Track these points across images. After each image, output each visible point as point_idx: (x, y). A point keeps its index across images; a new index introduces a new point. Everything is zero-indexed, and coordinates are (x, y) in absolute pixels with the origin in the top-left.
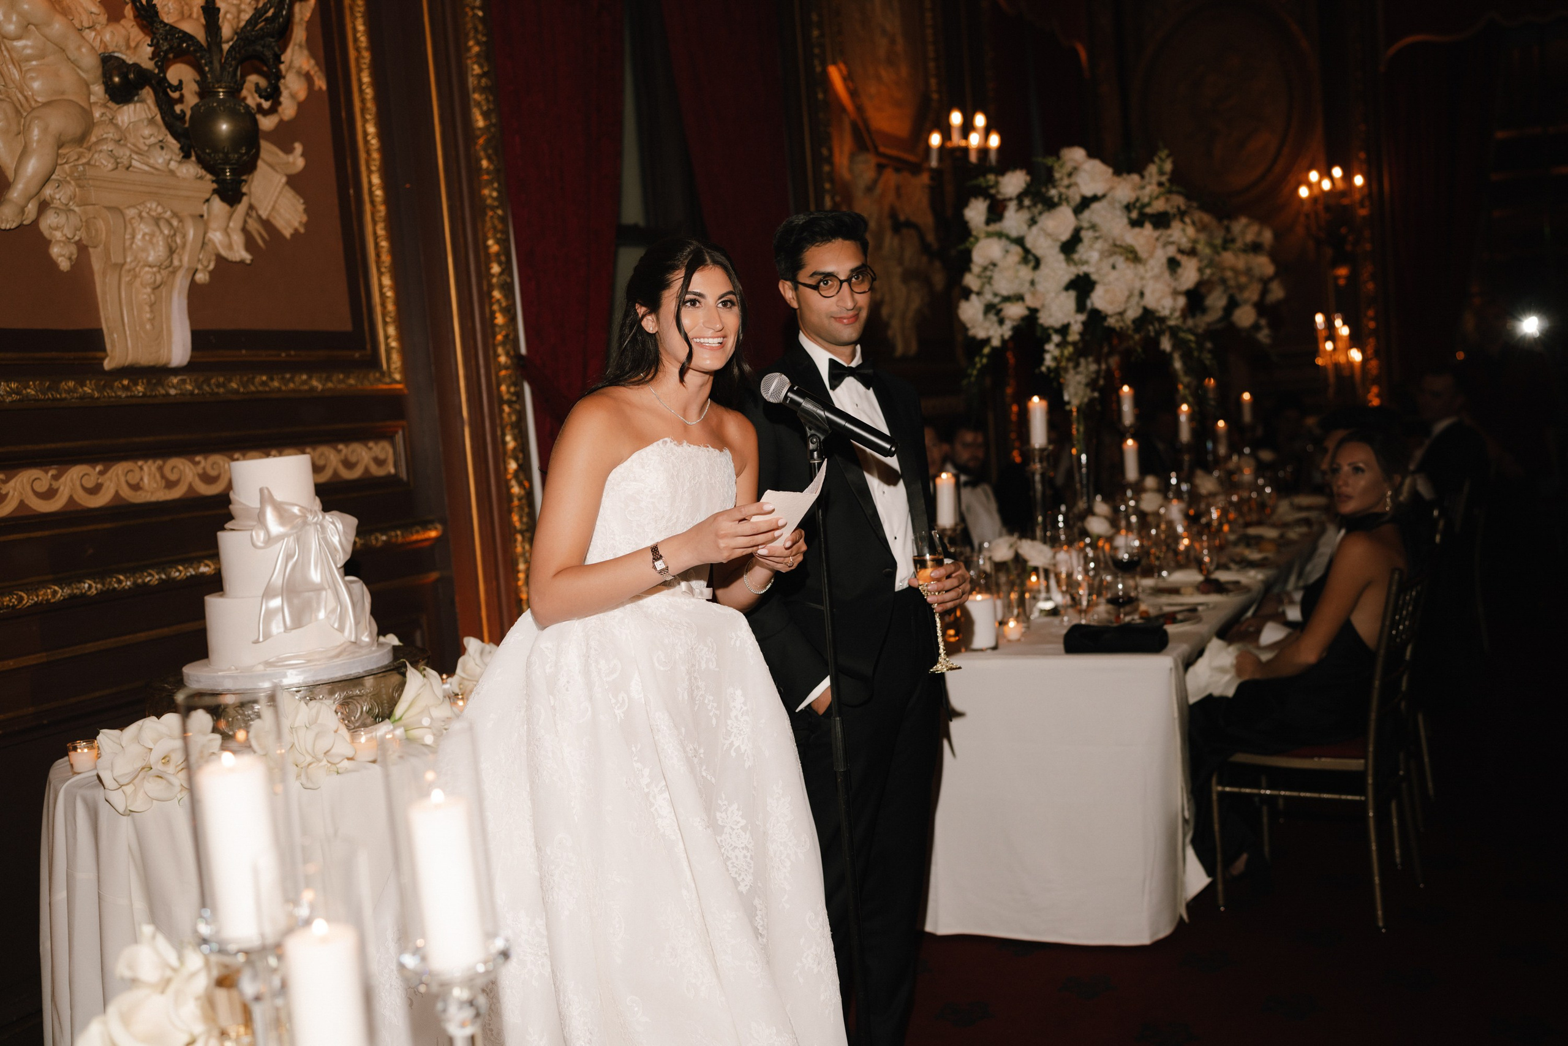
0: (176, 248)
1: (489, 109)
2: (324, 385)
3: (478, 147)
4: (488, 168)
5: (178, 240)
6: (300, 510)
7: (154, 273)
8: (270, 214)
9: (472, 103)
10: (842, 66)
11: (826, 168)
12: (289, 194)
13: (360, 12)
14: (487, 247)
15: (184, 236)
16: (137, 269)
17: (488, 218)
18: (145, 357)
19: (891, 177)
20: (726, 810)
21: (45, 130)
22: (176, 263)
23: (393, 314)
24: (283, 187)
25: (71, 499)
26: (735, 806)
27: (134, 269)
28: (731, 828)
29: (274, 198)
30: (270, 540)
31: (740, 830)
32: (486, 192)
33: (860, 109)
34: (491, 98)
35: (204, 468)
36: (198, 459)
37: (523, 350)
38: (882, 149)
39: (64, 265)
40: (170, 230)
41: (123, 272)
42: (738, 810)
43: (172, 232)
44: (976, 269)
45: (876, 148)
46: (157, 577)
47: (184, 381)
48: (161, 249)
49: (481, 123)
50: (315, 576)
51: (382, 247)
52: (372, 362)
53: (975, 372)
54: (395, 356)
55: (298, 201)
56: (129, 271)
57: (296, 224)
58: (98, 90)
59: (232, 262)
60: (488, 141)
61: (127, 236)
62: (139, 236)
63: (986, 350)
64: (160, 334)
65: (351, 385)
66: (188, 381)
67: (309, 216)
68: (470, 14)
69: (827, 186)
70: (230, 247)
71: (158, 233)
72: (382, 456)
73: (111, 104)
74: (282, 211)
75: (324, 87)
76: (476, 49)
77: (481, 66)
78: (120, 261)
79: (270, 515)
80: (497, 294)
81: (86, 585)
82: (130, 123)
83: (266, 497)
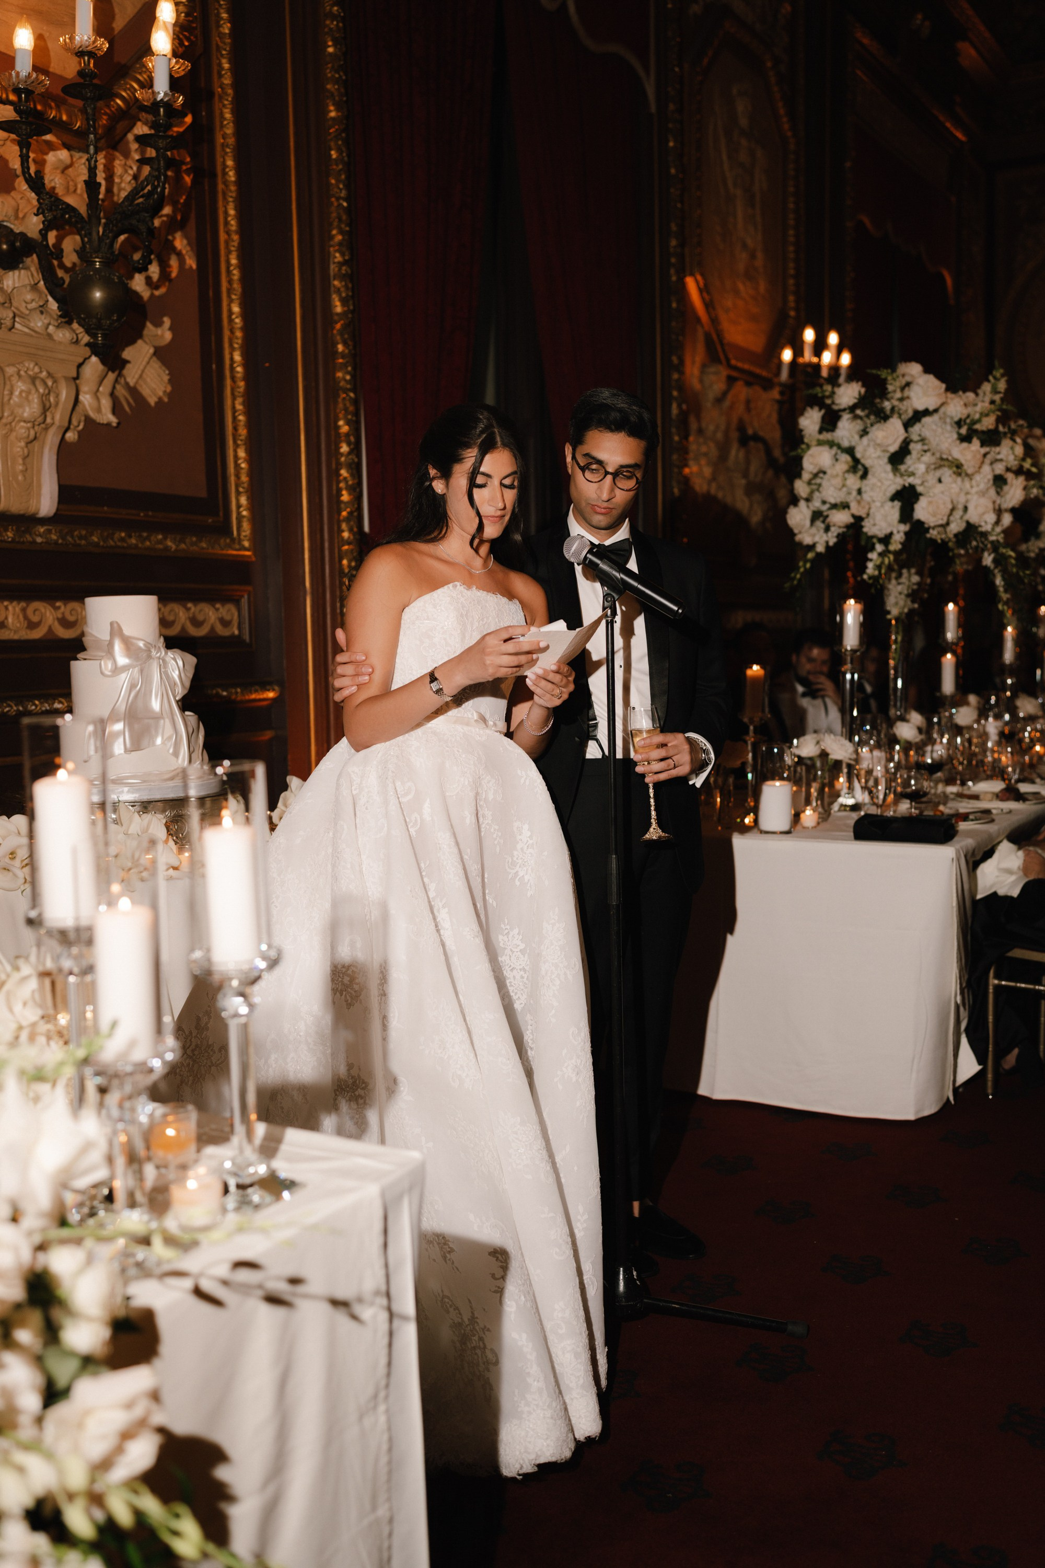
0: (50, 407)
1: (347, 295)
2: (177, 546)
3: (335, 332)
4: (343, 351)
5: (52, 399)
6: (144, 645)
7: (28, 429)
8: (137, 382)
9: (332, 289)
10: (699, 277)
11: (675, 376)
12: (156, 365)
13: (231, 197)
14: (338, 428)
15: (57, 396)
16: (13, 424)
17: (340, 400)
18: (16, 506)
19: (741, 391)
20: (508, 934)
22: (49, 420)
23: (245, 485)
24: (151, 358)
26: (516, 931)
27: (10, 423)
28: (511, 950)
29: (142, 367)
30: (117, 670)
31: (519, 953)
32: (340, 374)
33: (714, 321)
34: (350, 285)
35: (63, 614)
36: (58, 604)
37: (366, 528)
38: (733, 362)
40: (45, 390)
42: (519, 934)
43: (47, 391)
44: (806, 476)
45: (728, 360)
46: (15, 708)
47: (49, 531)
48: (35, 406)
49: (339, 309)
50: (156, 705)
51: (240, 421)
52: (224, 529)
53: (798, 576)
54: (246, 525)
55: (164, 371)
56: (6, 425)
57: (161, 394)
59: (99, 424)
60: (345, 327)
61: (6, 392)
62: (17, 393)
63: (810, 555)
64: (31, 487)
65: (203, 548)
66: (53, 531)
67: (172, 387)
68: (336, 204)
69: (675, 393)
70: (99, 410)
71: (33, 391)
72: (228, 618)
74: (148, 380)
75: (194, 266)
76: (340, 237)
77: (343, 254)
79: (118, 647)
80: (344, 473)
82: (14, 288)
83: (116, 630)
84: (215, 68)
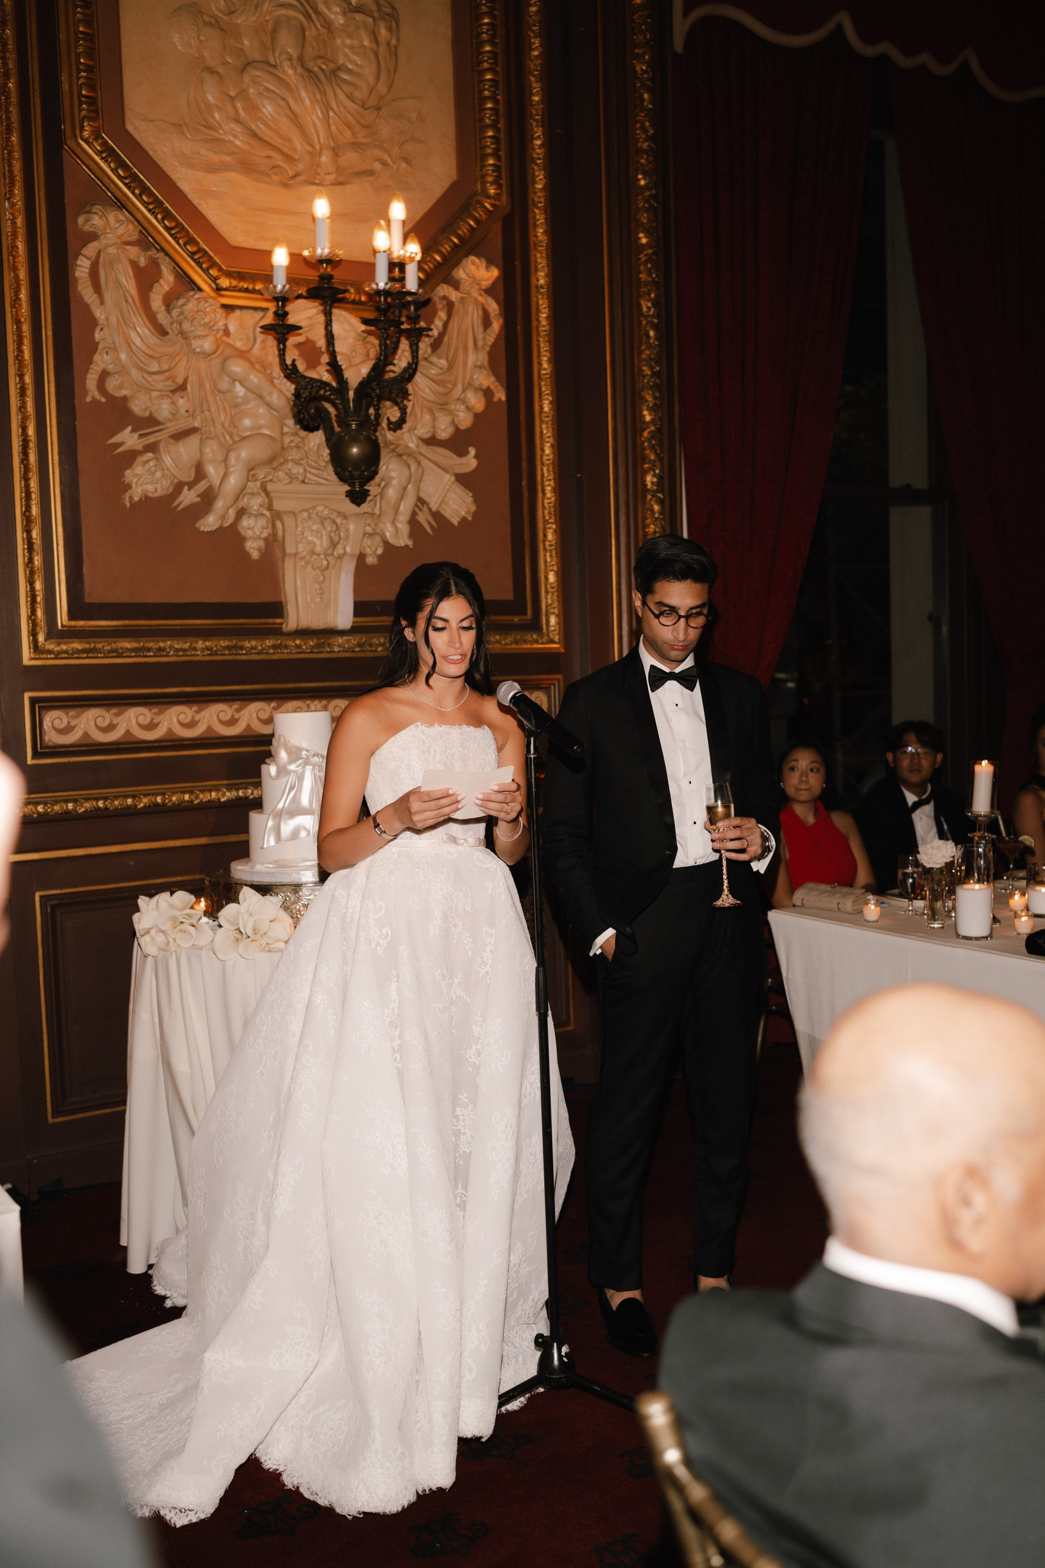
0: (339, 541)
1: (655, 404)
3: (644, 438)
4: (651, 456)
5: (342, 534)
7: (321, 560)
8: (440, 506)
9: (642, 401)
12: (458, 489)
14: (645, 527)
15: (347, 530)
16: (308, 557)
17: (648, 501)
18: (316, 623)
21: (238, 458)
22: (340, 551)
24: (452, 483)
25: (248, 726)
27: (305, 557)
29: (443, 494)
34: (659, 395)
39: (255, 555)
41: (297, 559)
43: (334, 528)
47: (348, 641)
48: (325, 541)
49: (648, 418)
52: (535, 625)
55: (468, 494)
56: (302, 558)
57: (463, 513)
58: (290, 422)
59: (397, 547)
60: (653, 435)
61: (299, 533)
62: (307, 533)
64: (328, 605)
65: (505, 645)
66: (352, 641)
67: (477, 507)
70: (397, 535)
71: (322, 529)
73: (303, 433)
74: (451, 503)
75: (503, 398)
76: (648, 353)
77: (652, 368)
78: (294, 552)
81: (250, 791)
82: (315, 445)
84: (531, 221)
